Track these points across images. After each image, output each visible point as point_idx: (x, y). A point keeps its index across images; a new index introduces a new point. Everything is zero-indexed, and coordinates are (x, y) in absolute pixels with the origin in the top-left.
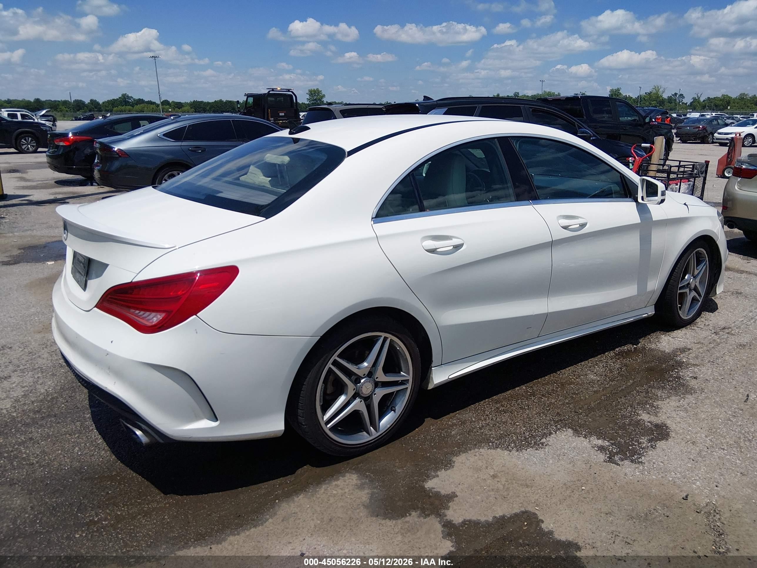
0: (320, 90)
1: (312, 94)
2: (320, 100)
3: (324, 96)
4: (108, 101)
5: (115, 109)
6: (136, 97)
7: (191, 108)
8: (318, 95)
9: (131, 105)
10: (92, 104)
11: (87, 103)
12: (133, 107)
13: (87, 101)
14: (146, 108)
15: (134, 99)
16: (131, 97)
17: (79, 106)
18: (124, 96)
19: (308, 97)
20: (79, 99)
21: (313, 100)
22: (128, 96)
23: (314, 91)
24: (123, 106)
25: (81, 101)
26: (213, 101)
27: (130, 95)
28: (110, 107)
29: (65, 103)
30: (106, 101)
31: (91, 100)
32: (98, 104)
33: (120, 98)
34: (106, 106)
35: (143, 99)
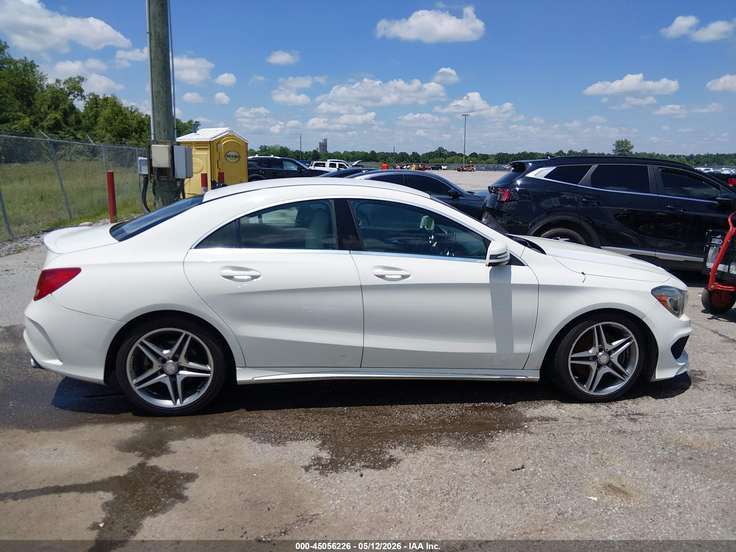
0: (629, 141)
1: (619, 145)
2: (628, 151)
3: (632, 147)
4: (427, 153)
5: (430, 160)
6: (450, 150)
7: (495, 160)
8: (626, 146)
9: (444, 157)
10: (413, 156)
11: (409, 155)
12: (445, 159)
13: (410, 153)
14: (456, 160)
15: (448, 152)
16: (446, 150)
17: (402, 157)
18: (440, 149)
19: (614, 148)
20: (404, 152)
21: (619, 151)
22: (443, 150)
23: (622, 142)
24: (437, 158)
25: (405, 153)
26: (517, 153)
27: (445, 149)
28: (428, 159)
29: (392, 154)
30: (425, 153)
31: (413, 153)
32: (419, 156)
33: (436, 151)
34: (424, 158)
35: (455, 152)
